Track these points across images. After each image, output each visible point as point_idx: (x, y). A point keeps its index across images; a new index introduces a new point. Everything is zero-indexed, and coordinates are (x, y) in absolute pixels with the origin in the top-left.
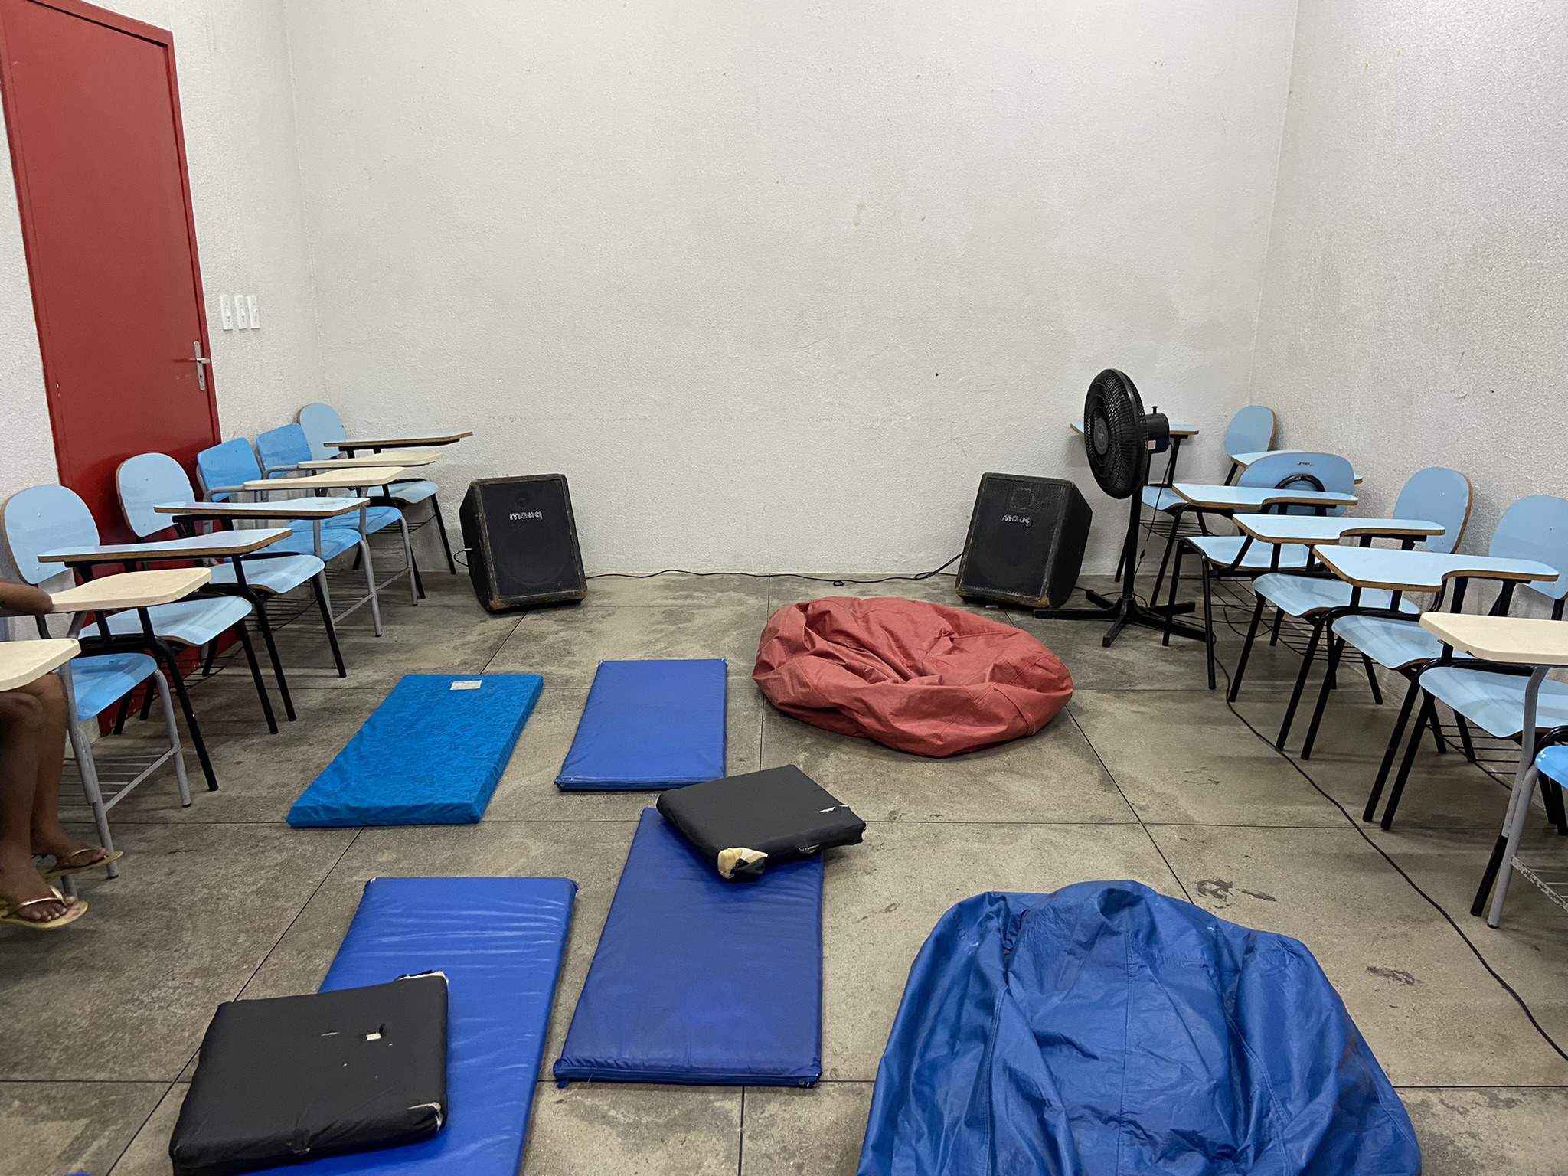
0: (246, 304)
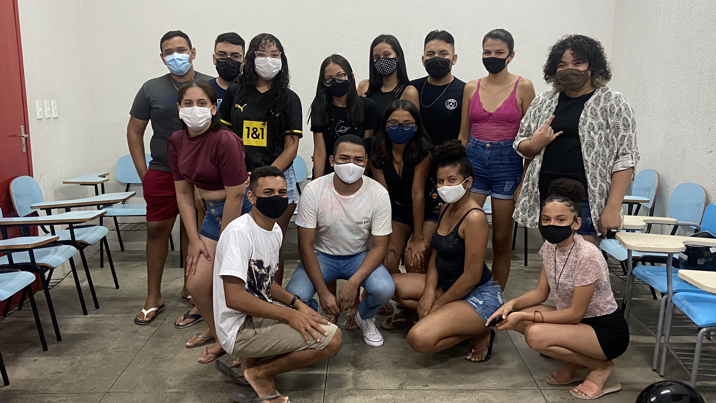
0: (50, 104)
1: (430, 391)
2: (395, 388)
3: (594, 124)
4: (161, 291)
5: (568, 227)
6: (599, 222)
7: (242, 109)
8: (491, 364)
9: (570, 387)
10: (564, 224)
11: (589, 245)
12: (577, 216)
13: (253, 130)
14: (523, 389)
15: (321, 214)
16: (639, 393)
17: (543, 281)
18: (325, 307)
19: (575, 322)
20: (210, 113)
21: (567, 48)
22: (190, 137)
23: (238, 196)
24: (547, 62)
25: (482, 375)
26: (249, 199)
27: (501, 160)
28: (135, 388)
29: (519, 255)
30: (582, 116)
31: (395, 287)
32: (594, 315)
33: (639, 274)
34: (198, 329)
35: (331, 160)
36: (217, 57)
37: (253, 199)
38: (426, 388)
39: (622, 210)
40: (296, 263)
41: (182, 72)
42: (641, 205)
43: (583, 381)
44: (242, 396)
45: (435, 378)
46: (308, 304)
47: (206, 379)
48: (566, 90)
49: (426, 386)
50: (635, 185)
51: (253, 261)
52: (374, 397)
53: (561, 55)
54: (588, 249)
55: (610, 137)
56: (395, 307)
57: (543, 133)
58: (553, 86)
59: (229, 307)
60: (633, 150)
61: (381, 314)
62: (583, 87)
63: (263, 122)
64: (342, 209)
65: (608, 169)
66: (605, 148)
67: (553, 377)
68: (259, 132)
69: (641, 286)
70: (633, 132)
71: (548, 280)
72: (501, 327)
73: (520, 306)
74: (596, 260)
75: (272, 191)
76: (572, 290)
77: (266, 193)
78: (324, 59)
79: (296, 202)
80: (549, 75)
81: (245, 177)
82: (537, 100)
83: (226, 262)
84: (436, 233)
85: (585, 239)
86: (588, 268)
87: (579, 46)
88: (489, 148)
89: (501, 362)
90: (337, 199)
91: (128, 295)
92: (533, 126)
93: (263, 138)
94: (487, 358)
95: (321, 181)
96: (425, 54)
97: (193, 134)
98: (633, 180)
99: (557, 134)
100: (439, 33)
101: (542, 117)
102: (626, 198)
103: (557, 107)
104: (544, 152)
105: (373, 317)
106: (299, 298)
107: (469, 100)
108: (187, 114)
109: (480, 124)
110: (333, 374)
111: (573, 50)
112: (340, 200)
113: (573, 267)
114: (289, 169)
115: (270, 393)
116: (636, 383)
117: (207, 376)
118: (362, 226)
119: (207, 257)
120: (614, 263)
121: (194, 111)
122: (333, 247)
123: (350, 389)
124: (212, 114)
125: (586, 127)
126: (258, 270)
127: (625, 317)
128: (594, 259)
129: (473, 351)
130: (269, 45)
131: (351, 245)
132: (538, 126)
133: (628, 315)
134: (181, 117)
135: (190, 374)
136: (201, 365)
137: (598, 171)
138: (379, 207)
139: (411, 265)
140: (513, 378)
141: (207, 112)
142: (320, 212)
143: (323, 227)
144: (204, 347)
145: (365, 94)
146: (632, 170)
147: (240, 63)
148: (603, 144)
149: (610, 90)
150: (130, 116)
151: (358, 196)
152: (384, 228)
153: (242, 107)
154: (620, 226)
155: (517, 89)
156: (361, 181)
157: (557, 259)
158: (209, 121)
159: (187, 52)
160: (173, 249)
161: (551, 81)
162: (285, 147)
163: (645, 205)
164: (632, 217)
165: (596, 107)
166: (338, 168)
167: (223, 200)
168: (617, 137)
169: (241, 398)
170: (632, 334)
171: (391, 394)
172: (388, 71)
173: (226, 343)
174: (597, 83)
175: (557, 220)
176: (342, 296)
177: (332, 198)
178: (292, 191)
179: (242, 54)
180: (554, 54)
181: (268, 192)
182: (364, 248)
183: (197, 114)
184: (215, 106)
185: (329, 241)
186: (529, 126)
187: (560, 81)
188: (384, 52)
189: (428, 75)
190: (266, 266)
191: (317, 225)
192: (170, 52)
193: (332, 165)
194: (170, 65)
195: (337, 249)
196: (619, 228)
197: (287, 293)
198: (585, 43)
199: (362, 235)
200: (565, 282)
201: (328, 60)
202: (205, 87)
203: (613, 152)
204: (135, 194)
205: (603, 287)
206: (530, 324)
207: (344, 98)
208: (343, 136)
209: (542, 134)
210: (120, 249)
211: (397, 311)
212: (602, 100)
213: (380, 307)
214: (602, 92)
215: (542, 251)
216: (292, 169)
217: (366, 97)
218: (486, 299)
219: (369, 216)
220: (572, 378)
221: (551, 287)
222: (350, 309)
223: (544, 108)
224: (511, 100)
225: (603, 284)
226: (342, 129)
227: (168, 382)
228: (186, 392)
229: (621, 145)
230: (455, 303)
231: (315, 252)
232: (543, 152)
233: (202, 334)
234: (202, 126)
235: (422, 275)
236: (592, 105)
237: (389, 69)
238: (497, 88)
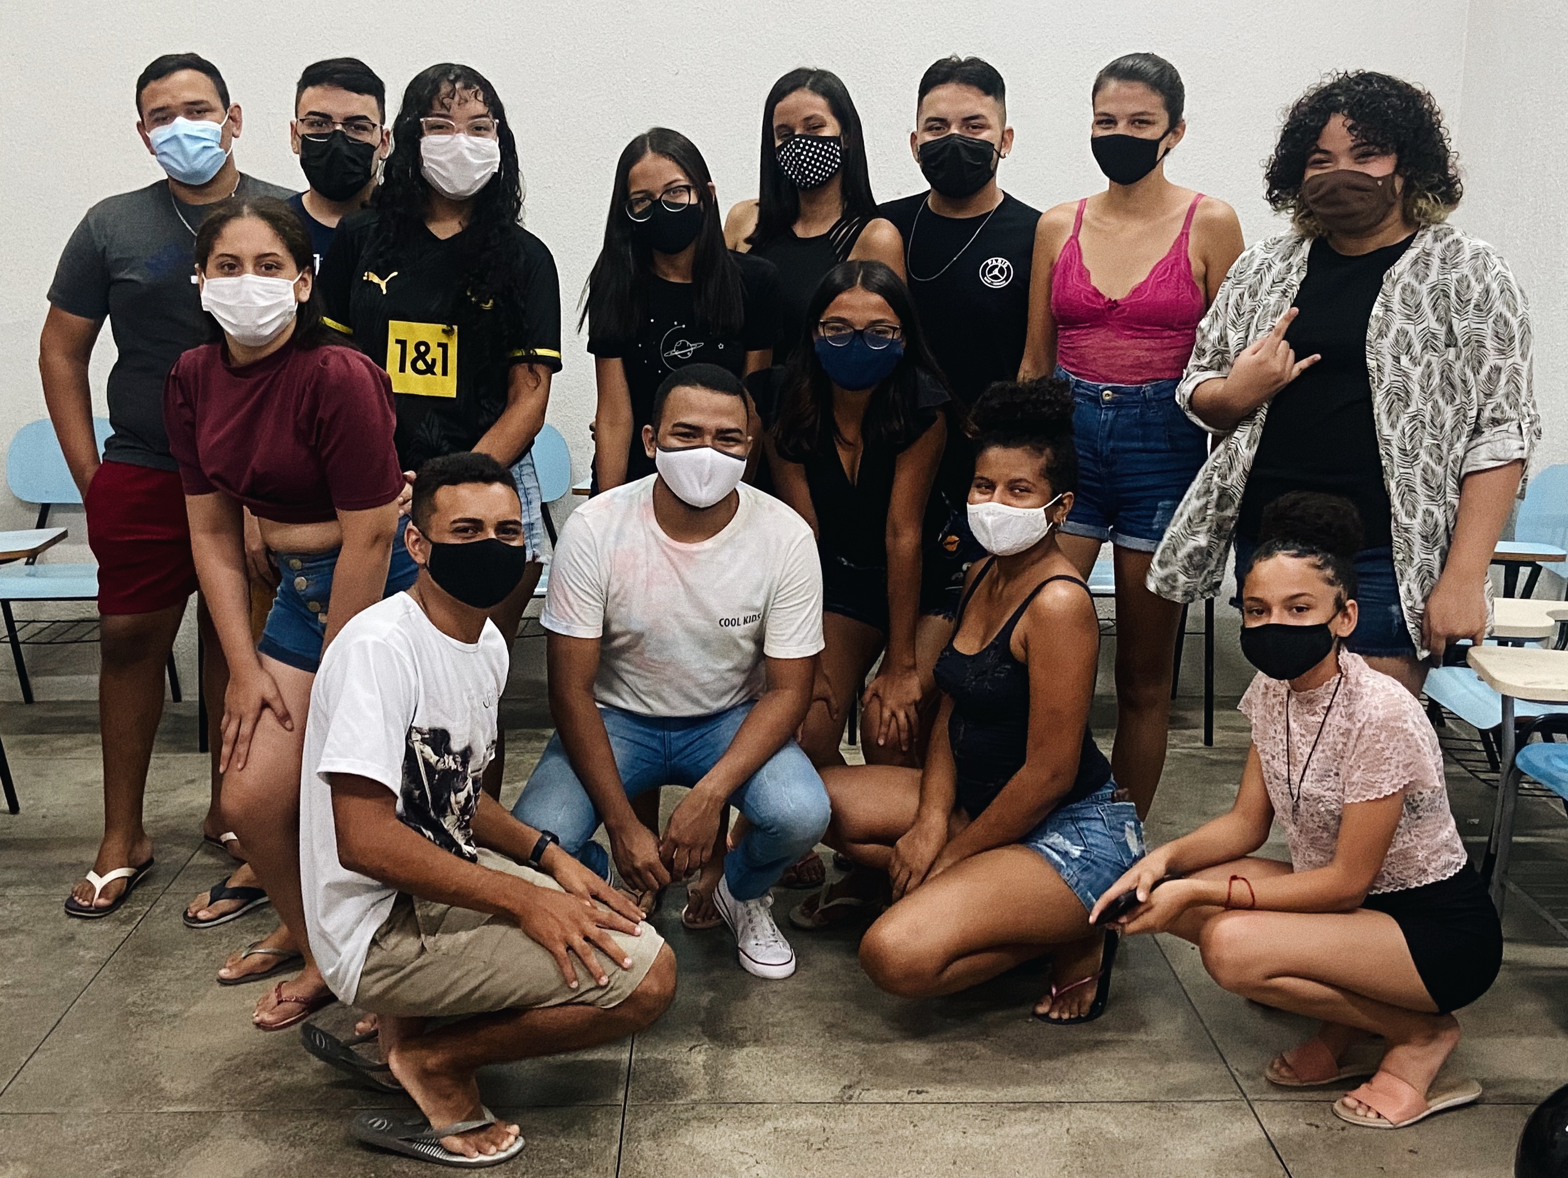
1: (930, 1107)
2: (828, 1097)
3: (1411, 333)
4: (145, 818)
5: (1322, 629)
6: (1423, 617)
7: (383, 285)
8: (1107, 1030)
9: (1334, 1094)
10: (1310, 620)
11: (1385, 684)
12: (1344, 596)
13: (417, 347)
14: (1198, 1098)
15: (615, 596)
16: (1532, 1109)
17: (1252, 789)
18: (626, 868)
19: (1347, 905)
20: (292, 295)
21: (1336, 109)
22: (234, 365)
23: (377, 538)
24: (1276, 152)
25: (1082, 1060)
26: (409, 547)
27: (1144, 439)
28: (68, 1101)
29: (1189, 715)
30: (1377, 310)
31: (832, 806)
32: (1402, 885)
33: (1535, 769)
34: (255, 930)
35: (646, 438)
36: (304, 130)
37: (420, 550)
38: (920, 1098)
39: (1490, 584)
40: (542, 738)
41: (197, 174)
42: (1540, 568)
43: (1373, 1075)
44: (383, 1124)
45: (944, 1070)
46: (580, 855)
47: (277, 1075)
48: (1330, 233)
49: (919, 1092)
50: (1524, 510)
51: (419, 731)
52: (768, 1123)
53: (1317, 132)
54: (1382, 695)
55: (1456, 373)
56: (828, 865)
57: (1263, 358)
58: (1293, 220)
59: (346, 864)
60: (1524, 409)
61: (787, 883)
62: (1383, 224)
63: (445, 327)
64: (679, 582)
65: (1451, 464)
66: (1441, 403)
67: (1284, 1063)
68: (435, 353)
69: (1539, 804)
70: (1523, 356)
71: (1268, 787)
72: (1133, 926)
73: (1189, 863)
74: (1405, 726)
75: (477, 525)
76: (1337, 813)
77: (458, 530)
78: (630, 141)
79: (542, 559)
80: (1282, 189)
81: (397, 483)
82: (1247, 262)
83: (337, 733)
84: (950, 647)
85: (1371, 667)
86: (1383, 750)
87: (1371, 103)
88: (1109, 402)
89: (1137, 1024)
90: (664, 552)
91: (45, 831)
92: (1233, 338)
93: (445, 373)
94: (1096, 1010)
95: (617, 500)
96: (921, 127)
97: (240, 357)
98: (1522, 496)
99: (1304, 363)
100: (960, 64)
101: (1259, 311)
102: (1503, 547)
103: (1302, 284)
104: (1267, 416)
105: (765, 893)
106: (555, 839)
107: (1052, 263)
108: (222, 295)
109: (1084, 331)
110: (649, 1059)
111: (1351, 115)
112: (670, 552)
113: (1340, 747)
114: (522, 463)
115: (464, 1115)
116: (1524, 1081)
117: (279, 1067)
118: (737, 631)
119: (283, 718)
120: (1464, 736)
121: (245, 287)
122: (652, 692)
123: (696, 1103)
124: (297, 300)
125: (1388, 342)
126: (434, 759)
127: (1493, 892)
128: (1400, 724)
129: (1054, 991)
130: (461, 98)
131: (701, 686)
132: (1250, 338)
133: (1502, 886)
134: (206, 305)
135: (229, 1060)
136: (262, 1033)
137: (1418, 471)
138: (787, 576)
139: (881, 742)
140: (1171, 1068)
141: (284, 291)
142: (612, 591)
143: (623, 634)
144: (272, 983)
145: (748, 240)
146: (1519, 465)
147: (371, 148)
148: (1437, 391)
149: (1458, 235)
150: (49, 304)
151: (724, 544)
152: (802, 636)
153: (382, 279)
154: (1482, 629)
155: (1191, 230)
156: (735, 499)
157: (1293, 725)
158: (289, 319)
159: (217, 115)
160: (177, 697)
161: (1288, 207)
162: (511, 399)
163: (1553, 569)
164: (1516, 602)
165: (1415, 284)
166: (668, 464)
167: (333, 552)
168: (1476, 372)
169: (378, 1131)
170: (1511, 941)
171: (817, 1115)
172: (816, 174)
173: (336, 972)
174: (1419, 214)
175: (1290, 609)
176: (673, 834)
177: (648, 550)
178: (531, 526)
179: (376, 121)
180: (1298, 127)
181: (465, 530)
182: (742, 694)
183: (254, 296)
184: (306, 276)
185: (639, 676)
186: (1223, 339)
187: (1313, 207)
188: (808, 119)
189: (927, 186)
190: (457, 745)
191: (606, 626)
192: (164, 116)
193: (649, 454)
194: (164, 153)
195: (661, 699)
196: (1478, 637)
197: (519, 825)
198: (1387, 96)
199: (736, 659)
200: (1317, 791)
201: (638, 145)
202: (280, 219)
203: (1465, 416)
204: (64, 535)
205: (1427, 803)
206: (1213, 915)
207: (684, 259)
208: (682, 369)
209: (1260, 363)
210: (20, 696)
211: (833, 877)
212: (1436, 262)
213: (787, 864)
214: (1436, 240)
215: (1249, 702)
216: (530, 461)
217: (750, 251)
218: (1091, 840)
219: (759, 603)
220: (1340, 1066)
221: (1277, 806)
222: (699, 872)
223: (1266, 285)
224: (1177, 263)
225: (1427, 793)
226: (679, 349)
227: (164, 1082)
228: (219, 1113)
229: (1488, 396)
230: (998, 851)
231: (599, 706)
232: (1261, 416)
233: (266, 944)
234: (268, 331)
235: (909, 771)
236: (1407, 279)
237: (819, 168)
238: (1135, 227)
